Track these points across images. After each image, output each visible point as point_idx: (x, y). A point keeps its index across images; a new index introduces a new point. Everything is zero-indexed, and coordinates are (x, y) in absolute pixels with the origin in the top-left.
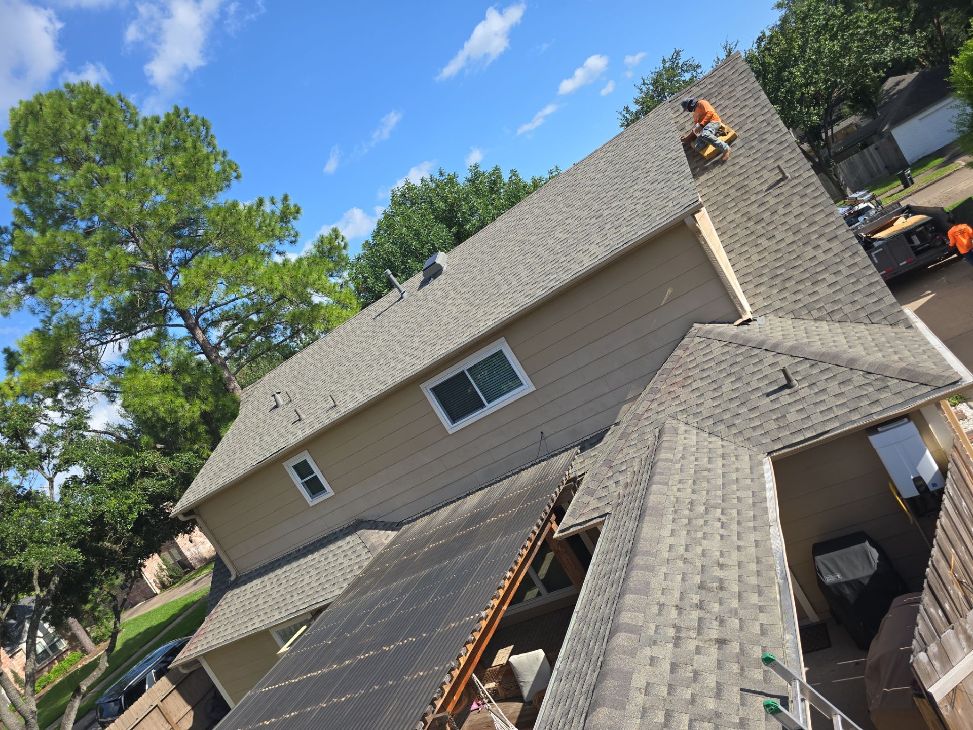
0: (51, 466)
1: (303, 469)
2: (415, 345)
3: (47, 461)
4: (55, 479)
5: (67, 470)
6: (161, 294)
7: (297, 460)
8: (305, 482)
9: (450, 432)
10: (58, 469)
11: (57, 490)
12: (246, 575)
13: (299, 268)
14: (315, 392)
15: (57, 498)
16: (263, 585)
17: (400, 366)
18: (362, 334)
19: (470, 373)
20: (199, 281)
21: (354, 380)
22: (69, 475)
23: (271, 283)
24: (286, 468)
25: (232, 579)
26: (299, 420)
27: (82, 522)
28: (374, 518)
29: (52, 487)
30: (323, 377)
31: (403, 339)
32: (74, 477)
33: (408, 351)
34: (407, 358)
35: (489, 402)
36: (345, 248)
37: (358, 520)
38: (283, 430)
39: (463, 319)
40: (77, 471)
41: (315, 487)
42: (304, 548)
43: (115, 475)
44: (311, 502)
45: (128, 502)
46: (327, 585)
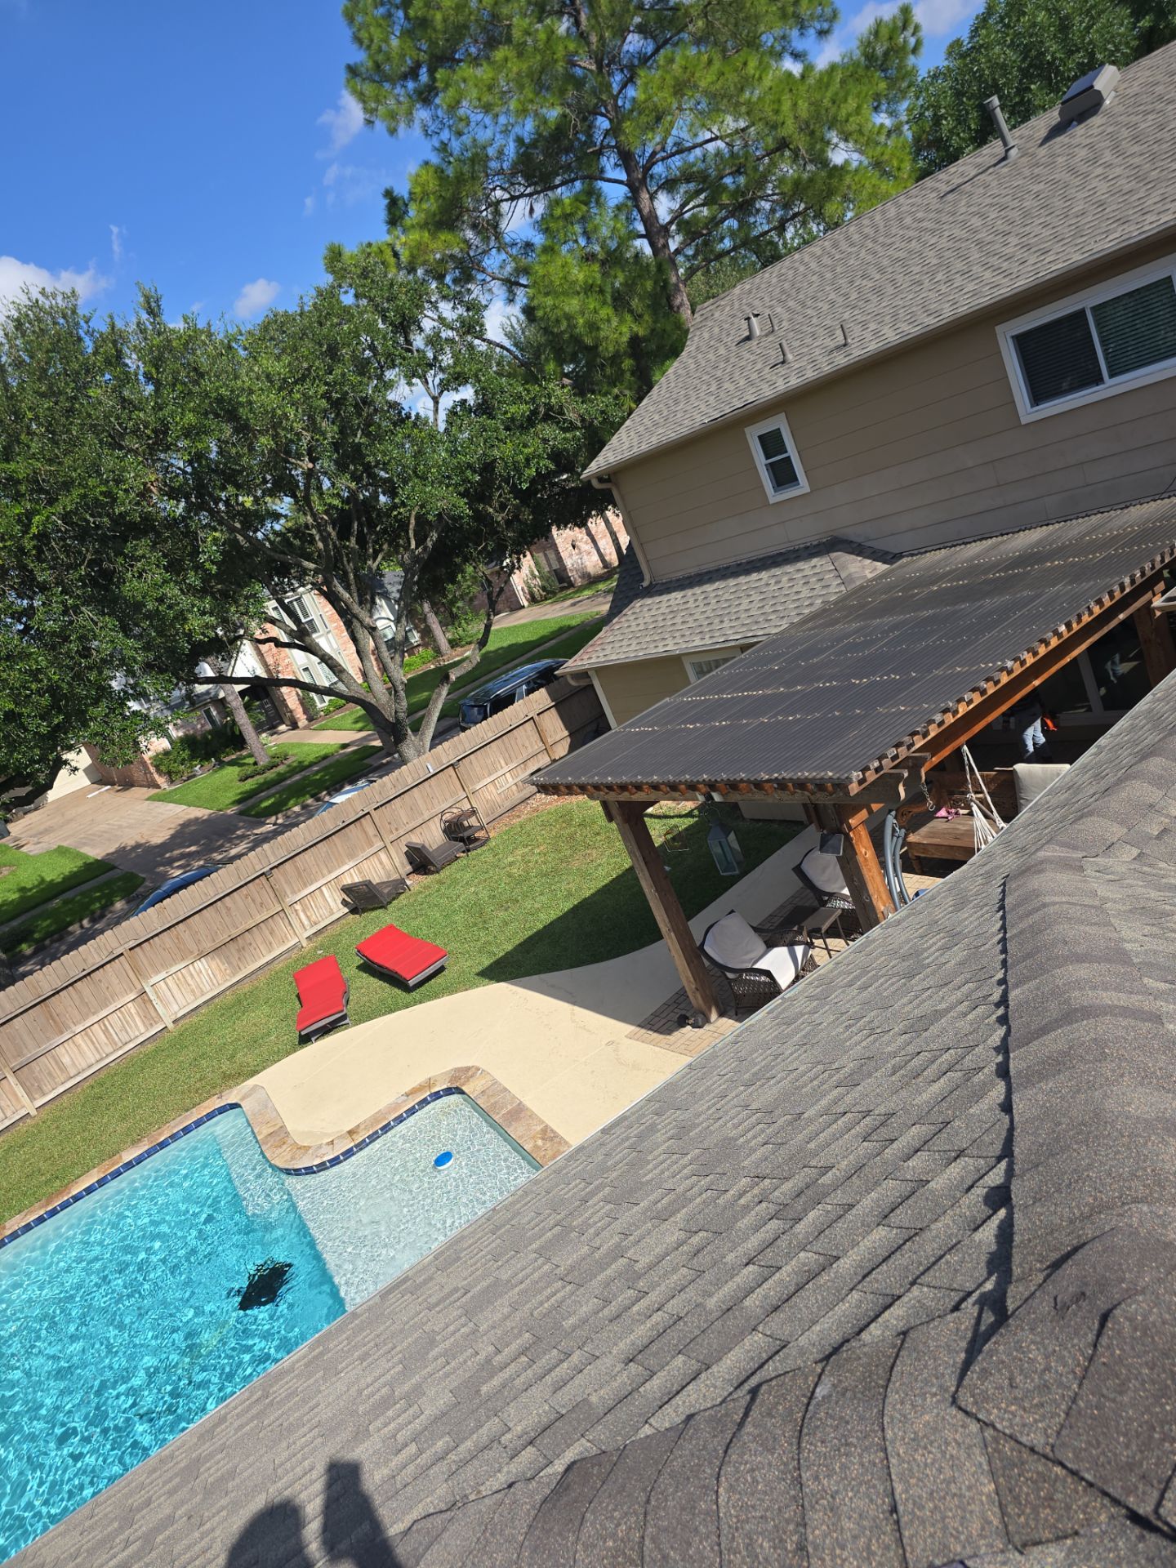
0: (437, 381)
1: (772, 443)
2: (1008, 250)
3: (432, 372)
4: (442, 400)
5: (457, 390)
6: (600, 119)
7: (766, 427)
8: (771, 464)
9: (1024, 421)
10: (445, 386)
11: (442, 415)
12: (663, 584)
13: (828, 86)
14: (814, 320)
15: (442, 427)
16: (685, 600)
17: (971, 287)
18: (915, 225)
19: (1094, 316)
20: (663, 98)
21: (884, 304)
22: (458, 397)
23: (777, 112)
24: (748, 436)
25: (645, 584)
26: (783, 362)
27: (470, 466)
28: (859, 540)
29: (436, 411)
30: (833, 296)
31: (989, 239)
32: (464, 402)
33: (993, 260)
34: (988, 274)
35: (1111, 376)
36: (915, 51)
37: (836, 538)
38: (754, 376)
39: (1115, 207)
40: (468, 393)
41: (783, 475)
42: (748, 563)
43: (513, 409)
44: (773, 496)
45: (526, 451)
46: (772, 617)
